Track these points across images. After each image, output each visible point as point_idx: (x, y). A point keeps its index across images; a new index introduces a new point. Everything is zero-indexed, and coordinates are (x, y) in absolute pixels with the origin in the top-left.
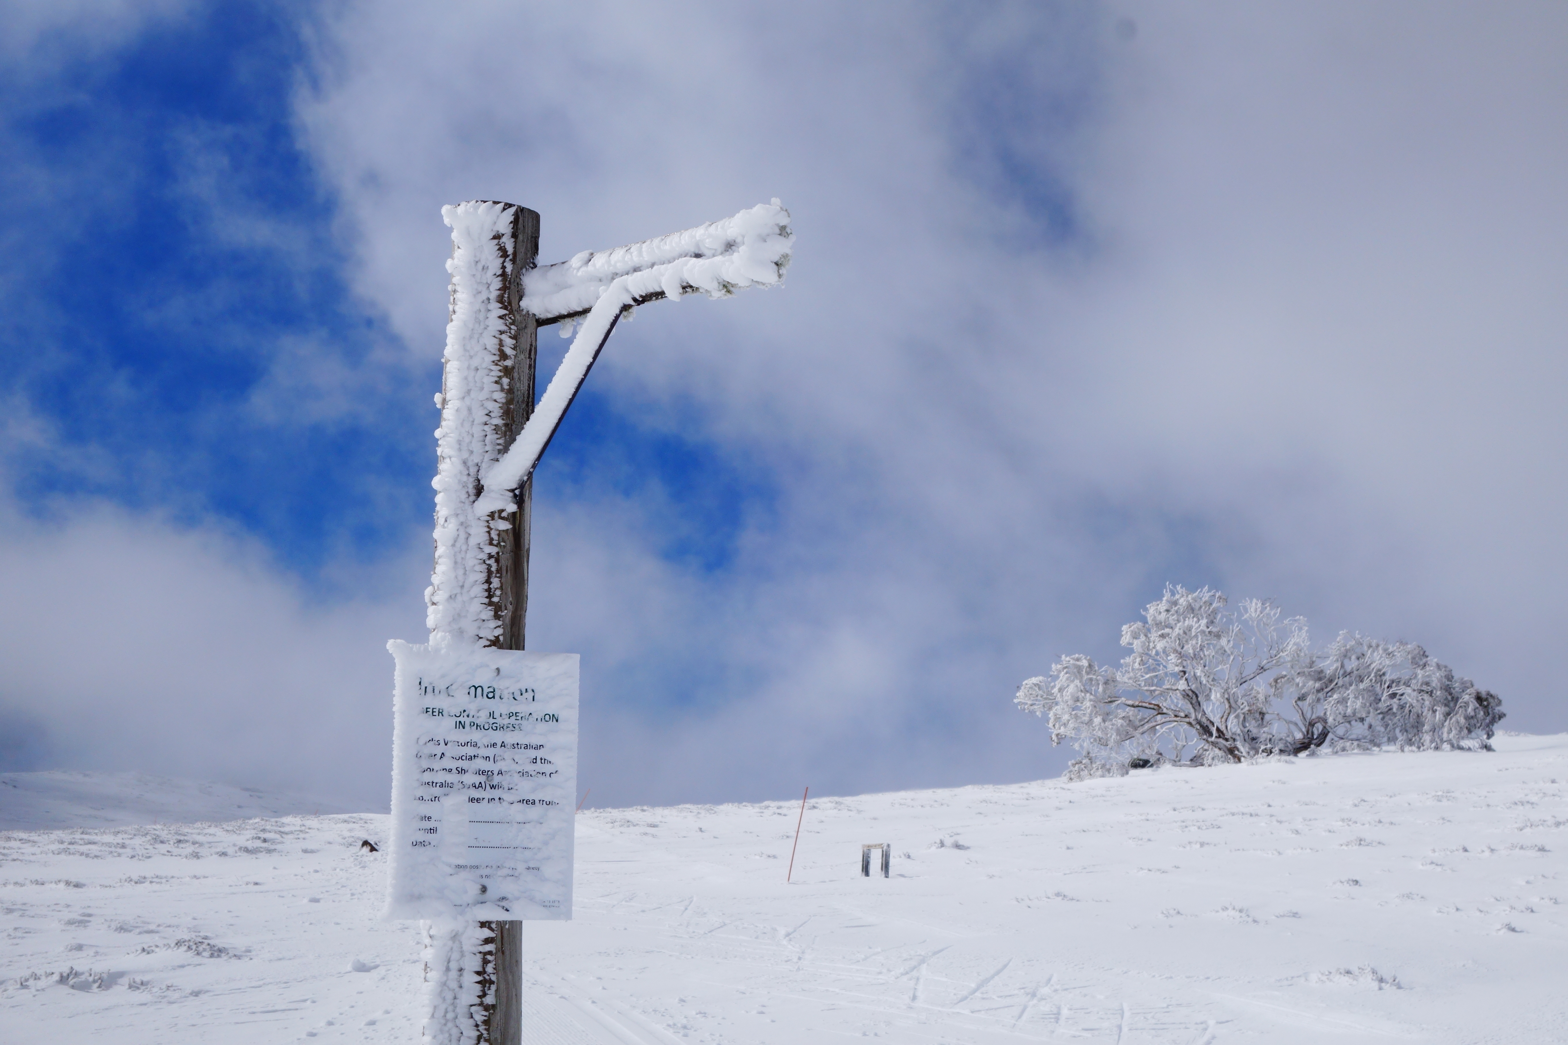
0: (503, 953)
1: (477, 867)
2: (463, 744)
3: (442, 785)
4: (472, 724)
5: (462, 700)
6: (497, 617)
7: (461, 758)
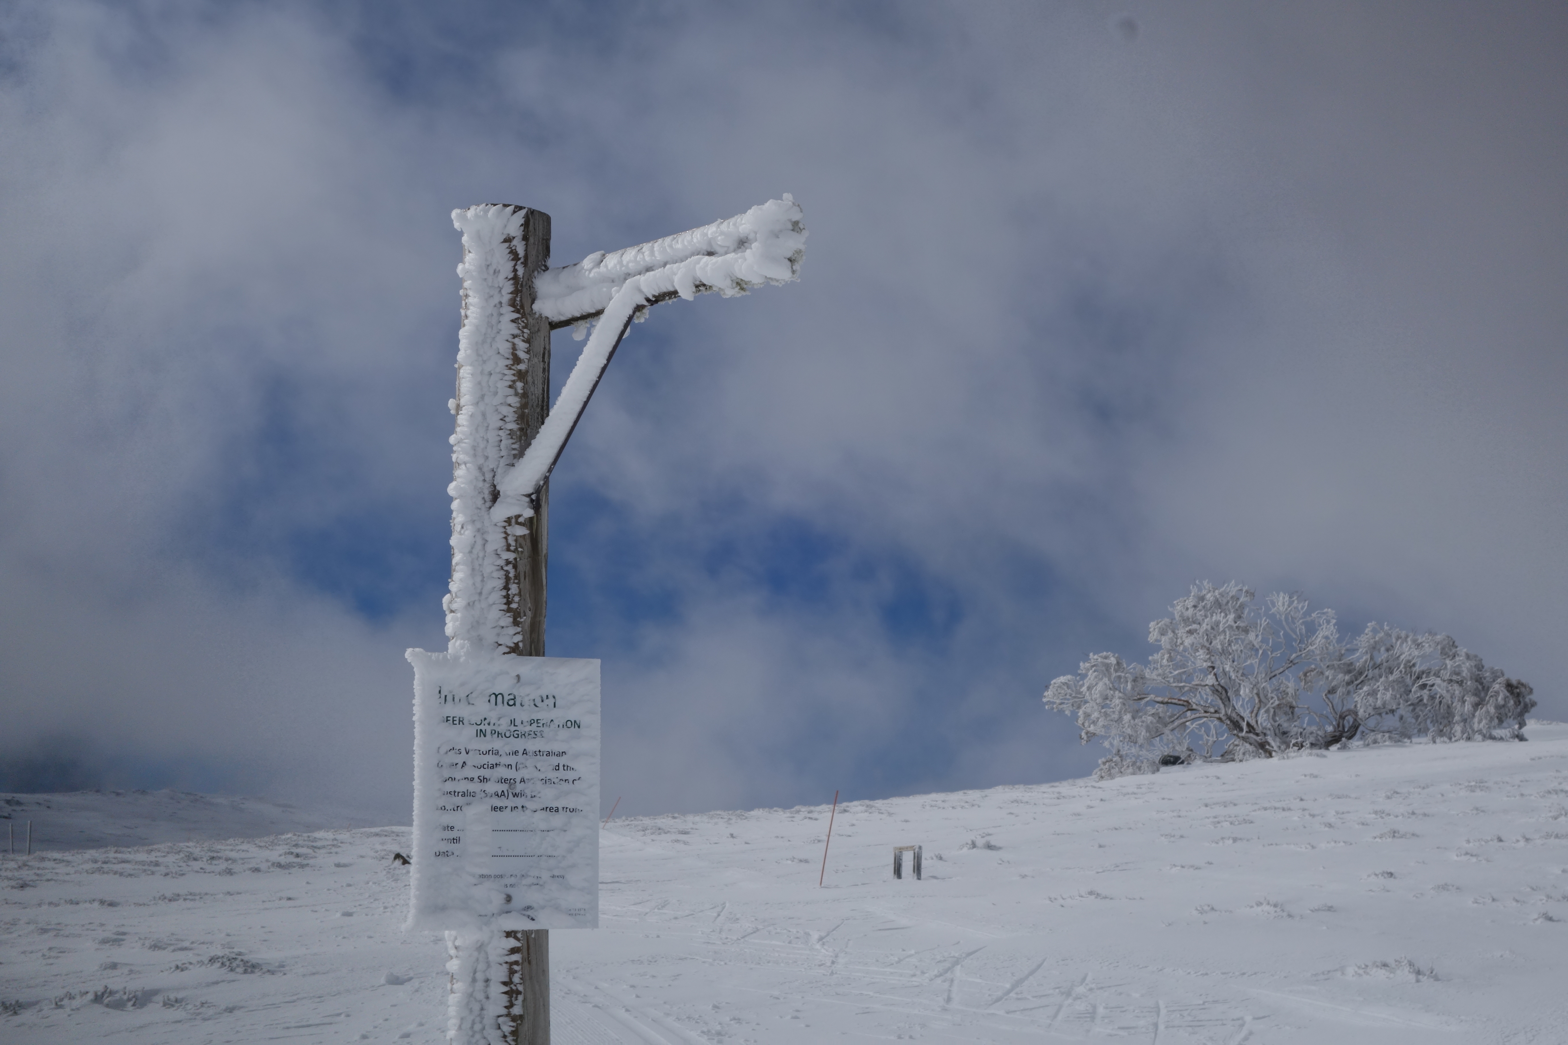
0: (529, 962)
1: (501, 876)
2: (484, 753)
3: (465, 794)
4: (493, 732)
5: (482, 708)
6: (516, 623)
7: (483, 766)
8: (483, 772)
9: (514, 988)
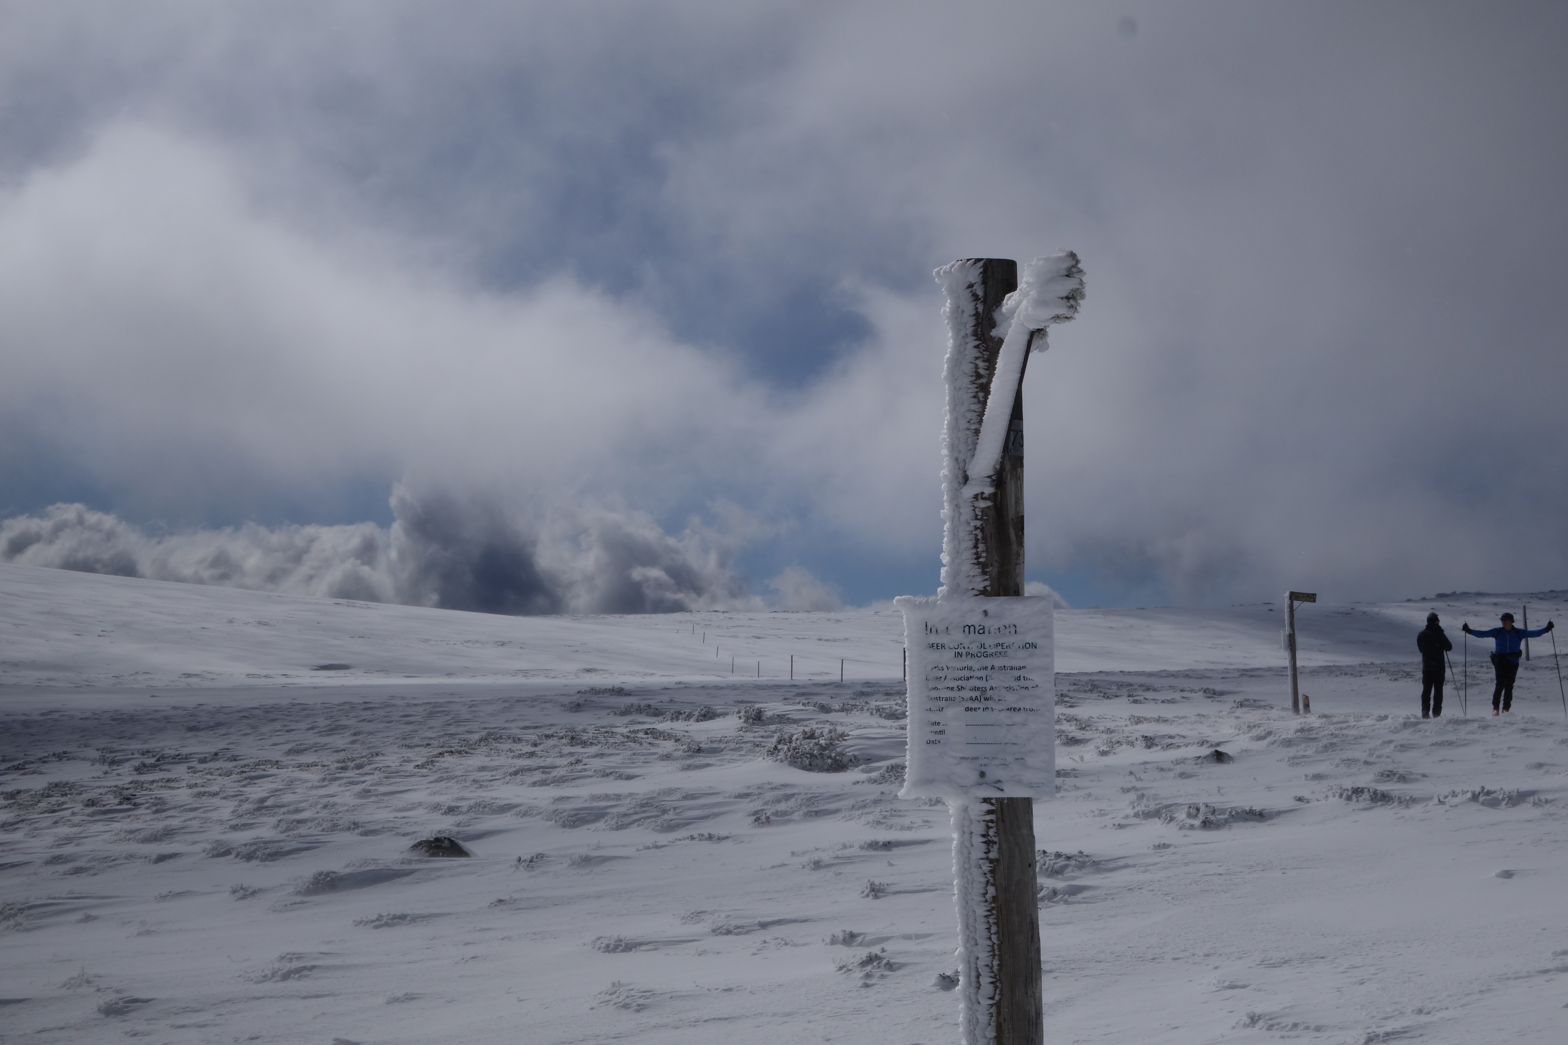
1: (977, 758)
2: (962, 669)
3: (947, 699)
4: (967, 654)
5: (957, 636)
6: (984, 573)
7: (960, 679)
8: (960, 683)
9: (990, 839)
